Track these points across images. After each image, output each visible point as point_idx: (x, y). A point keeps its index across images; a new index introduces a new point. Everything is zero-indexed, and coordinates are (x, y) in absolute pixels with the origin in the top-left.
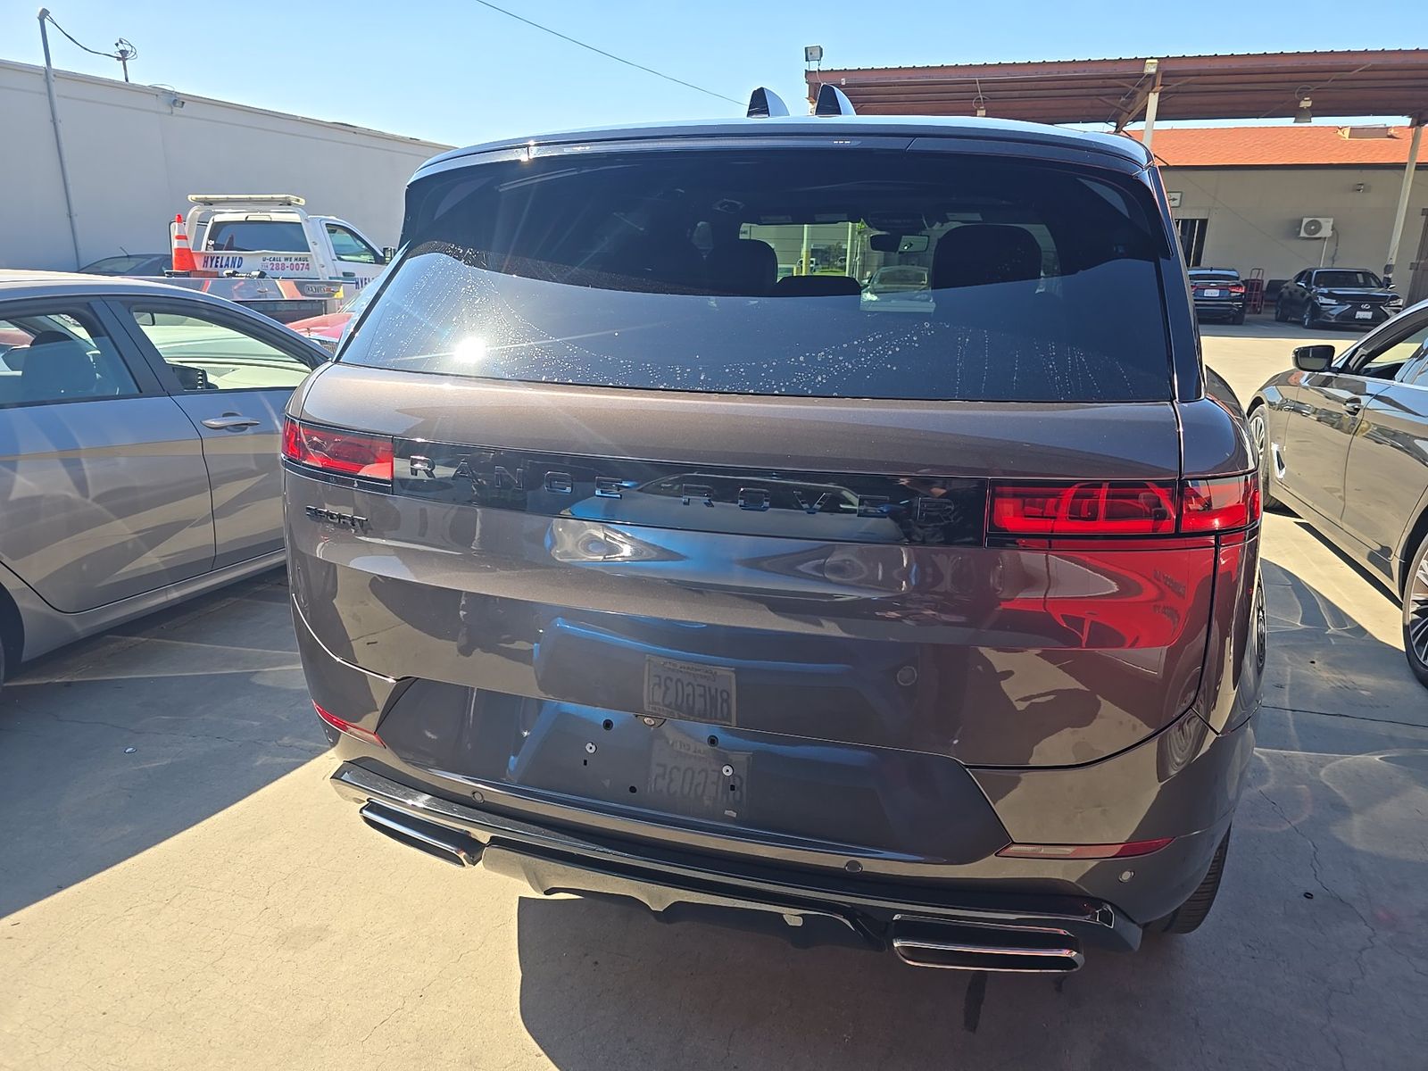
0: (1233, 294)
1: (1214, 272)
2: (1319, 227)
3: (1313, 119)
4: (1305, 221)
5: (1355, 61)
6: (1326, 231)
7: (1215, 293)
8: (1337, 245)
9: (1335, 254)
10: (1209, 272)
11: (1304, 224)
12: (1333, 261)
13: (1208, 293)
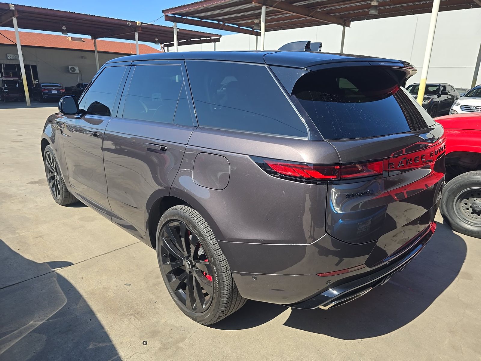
0: (61, 92)
1: (51, 84)
2: (75, 70)
3: (68, 34)
4: (70, 67)
5: (82, 17)
6: (77, 71)
7: (56, 92)
8: (81, 75)
9: (82, 78)
10: (49, 84)
11: (70, 69)
12: (82, 81)
13: (53, 92)
